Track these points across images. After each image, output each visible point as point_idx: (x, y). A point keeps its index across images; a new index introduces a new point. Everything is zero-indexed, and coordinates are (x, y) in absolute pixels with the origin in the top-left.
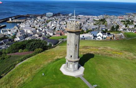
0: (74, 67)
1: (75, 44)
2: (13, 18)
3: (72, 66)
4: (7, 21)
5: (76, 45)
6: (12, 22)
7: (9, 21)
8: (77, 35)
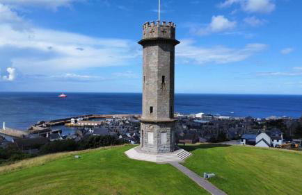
0: (159, 142)
1: (159, 75)
2: (78, 120)
3: (154, 138)
4: (66, 124)
5: (163, 77)
6: (75, 126)
7: (69, 124)
8: (165, 50)
